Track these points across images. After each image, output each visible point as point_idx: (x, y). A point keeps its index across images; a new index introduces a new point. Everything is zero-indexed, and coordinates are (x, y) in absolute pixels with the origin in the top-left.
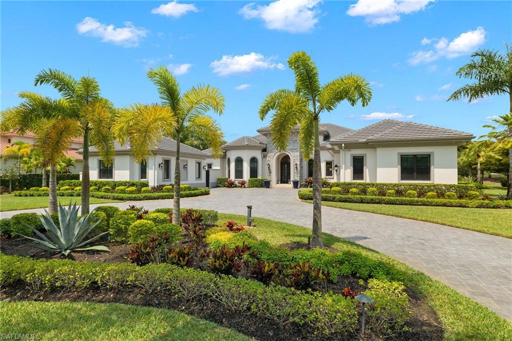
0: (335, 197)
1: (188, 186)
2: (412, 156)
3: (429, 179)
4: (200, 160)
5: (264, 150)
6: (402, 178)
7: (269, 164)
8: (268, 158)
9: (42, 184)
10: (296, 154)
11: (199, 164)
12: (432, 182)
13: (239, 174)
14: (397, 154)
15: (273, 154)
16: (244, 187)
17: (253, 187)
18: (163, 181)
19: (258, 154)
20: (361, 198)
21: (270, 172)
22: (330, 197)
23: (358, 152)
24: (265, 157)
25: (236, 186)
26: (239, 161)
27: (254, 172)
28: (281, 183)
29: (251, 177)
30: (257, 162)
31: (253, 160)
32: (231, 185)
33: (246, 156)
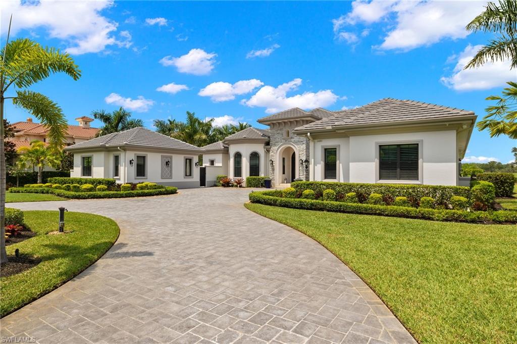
0: (277, 200)
1: (155, 184)
2: (396, 146)
3: (417, 178)
4: (192, 156)
5: (268, 144)
6: (381, 177)
7: (271, 160)
8: (271, 153)
9: (37, 181)
10: (302, 147)
11: (190, 160)
12: (419, 183)
13: (238, 172)
14: (374, 144)
15: (276, 148)
16: (241, 187)
17: (250, 187)
18: (136, 179)
19: (260, 149)
20: (300, 202)
21: (273, 170)
22: (271, 200)
23: (330, 143)
24: (268, 151)
25: (232, 186)
26: (238, 156)
27: (254, 170)
28: (286, 183)
29: (251, 175)
30: (259, 157)
31: (254, 156)
32: (227, 184)
33: (246, 151)
